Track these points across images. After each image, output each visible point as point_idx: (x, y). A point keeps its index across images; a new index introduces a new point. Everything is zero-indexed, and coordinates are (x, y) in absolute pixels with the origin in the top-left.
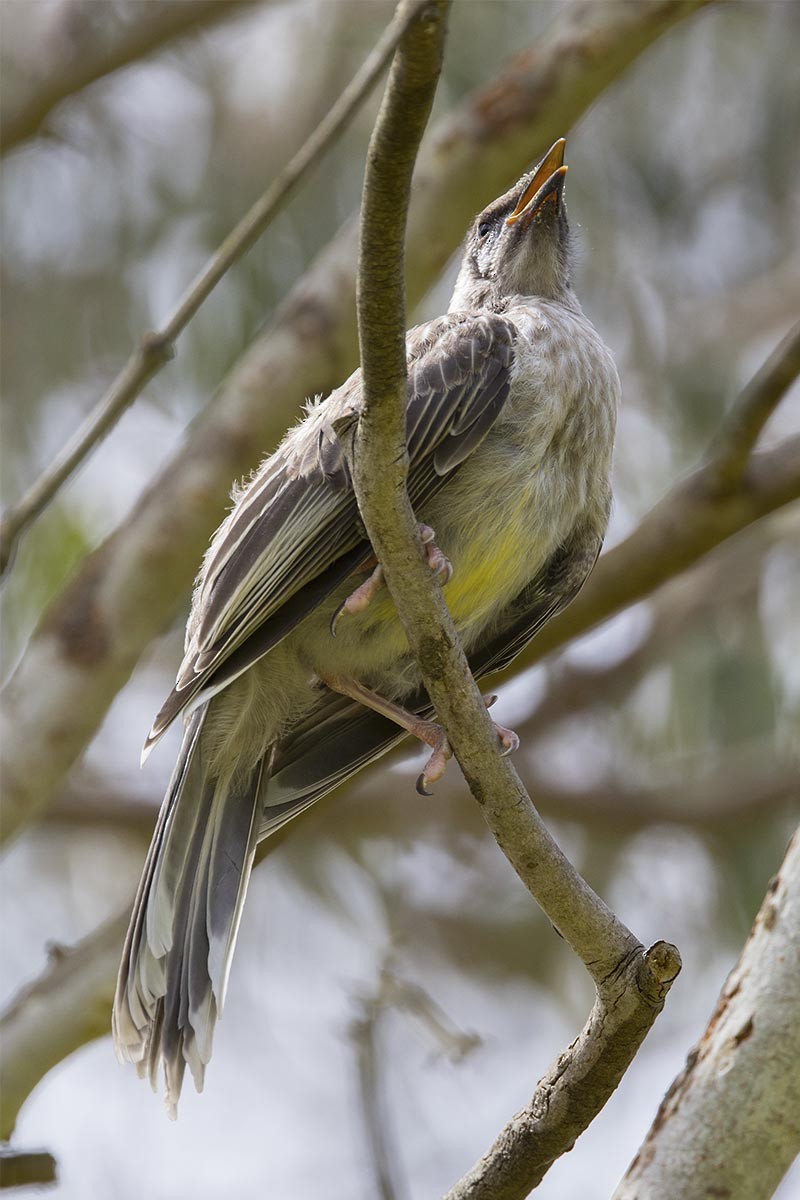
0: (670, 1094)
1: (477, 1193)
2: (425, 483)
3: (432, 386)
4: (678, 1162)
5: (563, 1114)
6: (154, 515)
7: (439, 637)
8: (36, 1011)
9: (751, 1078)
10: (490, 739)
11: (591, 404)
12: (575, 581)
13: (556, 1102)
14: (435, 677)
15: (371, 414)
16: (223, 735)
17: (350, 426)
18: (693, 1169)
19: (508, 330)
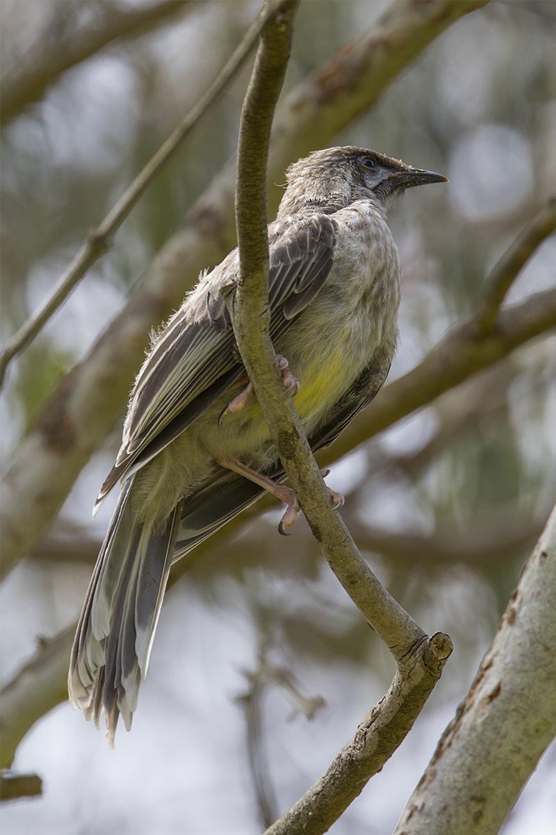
0: (446, 734)
1: (318, 800)
2: (278, 325)
3: (282, 261)
4: (452, 780)
5: (375, 747)
6: (105, 352)
7: (291, 431)
8: (28, 681)
9: (500, 724)
10: (325, 499)
11: (389, 277)
12: (375, 387)
13: (371, 740)
14: (289, 458)
15: (245, 284)
16: (147, 494)
17: (231, 292)
18: (461, 784)
19: (331, 225)
